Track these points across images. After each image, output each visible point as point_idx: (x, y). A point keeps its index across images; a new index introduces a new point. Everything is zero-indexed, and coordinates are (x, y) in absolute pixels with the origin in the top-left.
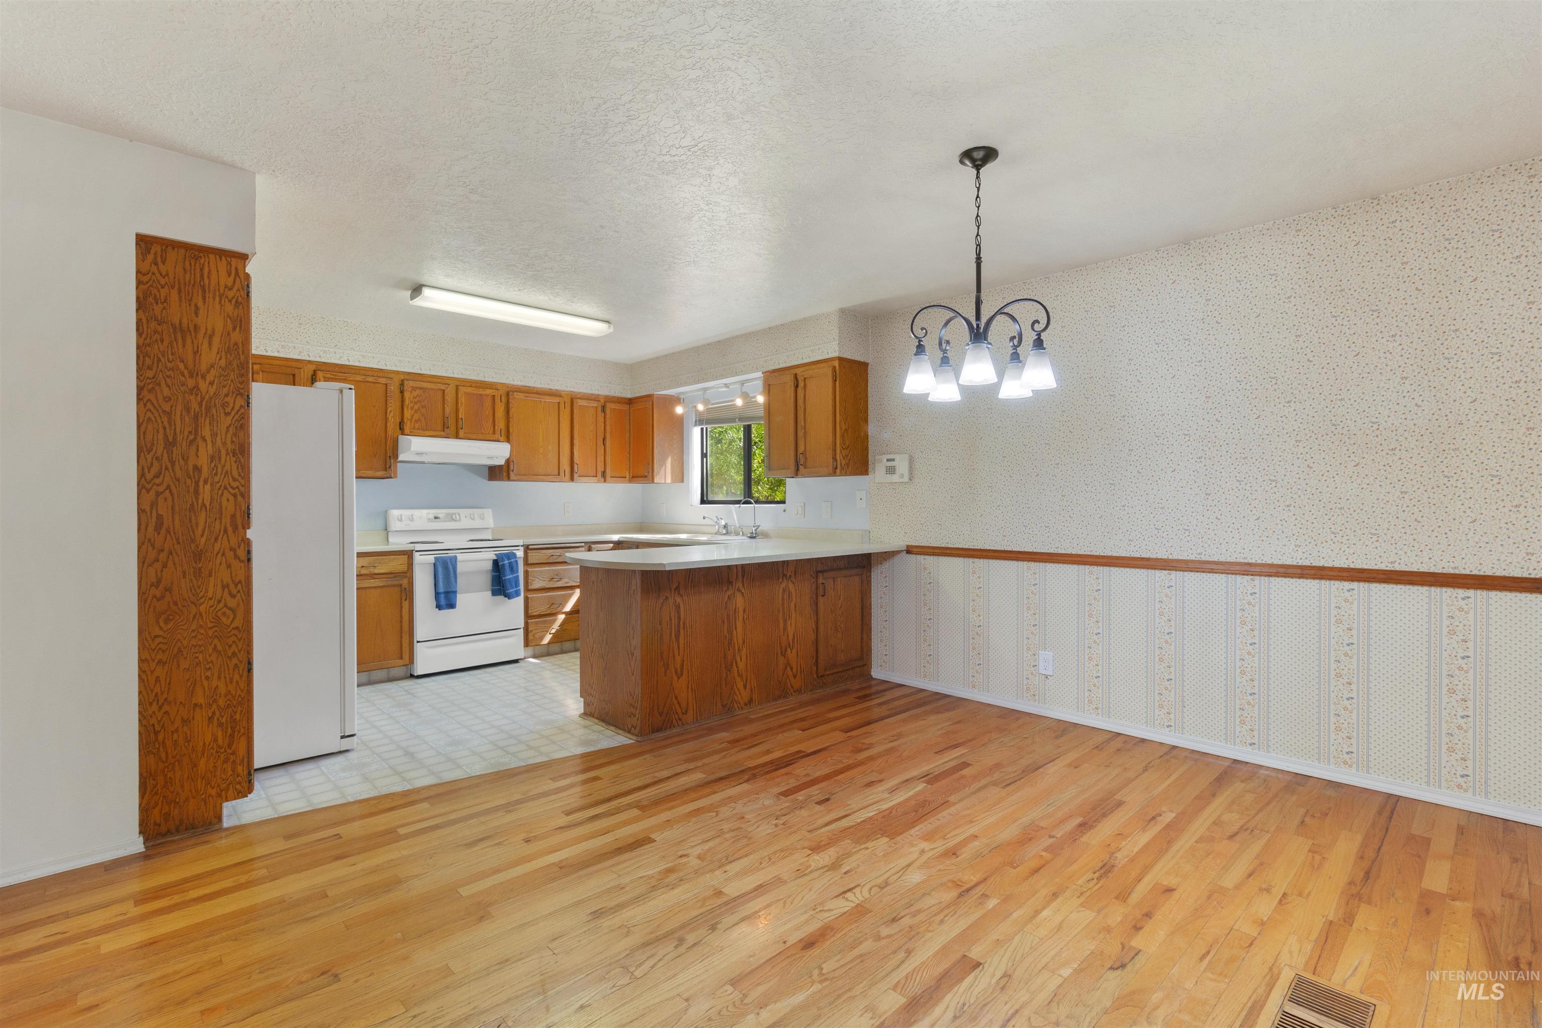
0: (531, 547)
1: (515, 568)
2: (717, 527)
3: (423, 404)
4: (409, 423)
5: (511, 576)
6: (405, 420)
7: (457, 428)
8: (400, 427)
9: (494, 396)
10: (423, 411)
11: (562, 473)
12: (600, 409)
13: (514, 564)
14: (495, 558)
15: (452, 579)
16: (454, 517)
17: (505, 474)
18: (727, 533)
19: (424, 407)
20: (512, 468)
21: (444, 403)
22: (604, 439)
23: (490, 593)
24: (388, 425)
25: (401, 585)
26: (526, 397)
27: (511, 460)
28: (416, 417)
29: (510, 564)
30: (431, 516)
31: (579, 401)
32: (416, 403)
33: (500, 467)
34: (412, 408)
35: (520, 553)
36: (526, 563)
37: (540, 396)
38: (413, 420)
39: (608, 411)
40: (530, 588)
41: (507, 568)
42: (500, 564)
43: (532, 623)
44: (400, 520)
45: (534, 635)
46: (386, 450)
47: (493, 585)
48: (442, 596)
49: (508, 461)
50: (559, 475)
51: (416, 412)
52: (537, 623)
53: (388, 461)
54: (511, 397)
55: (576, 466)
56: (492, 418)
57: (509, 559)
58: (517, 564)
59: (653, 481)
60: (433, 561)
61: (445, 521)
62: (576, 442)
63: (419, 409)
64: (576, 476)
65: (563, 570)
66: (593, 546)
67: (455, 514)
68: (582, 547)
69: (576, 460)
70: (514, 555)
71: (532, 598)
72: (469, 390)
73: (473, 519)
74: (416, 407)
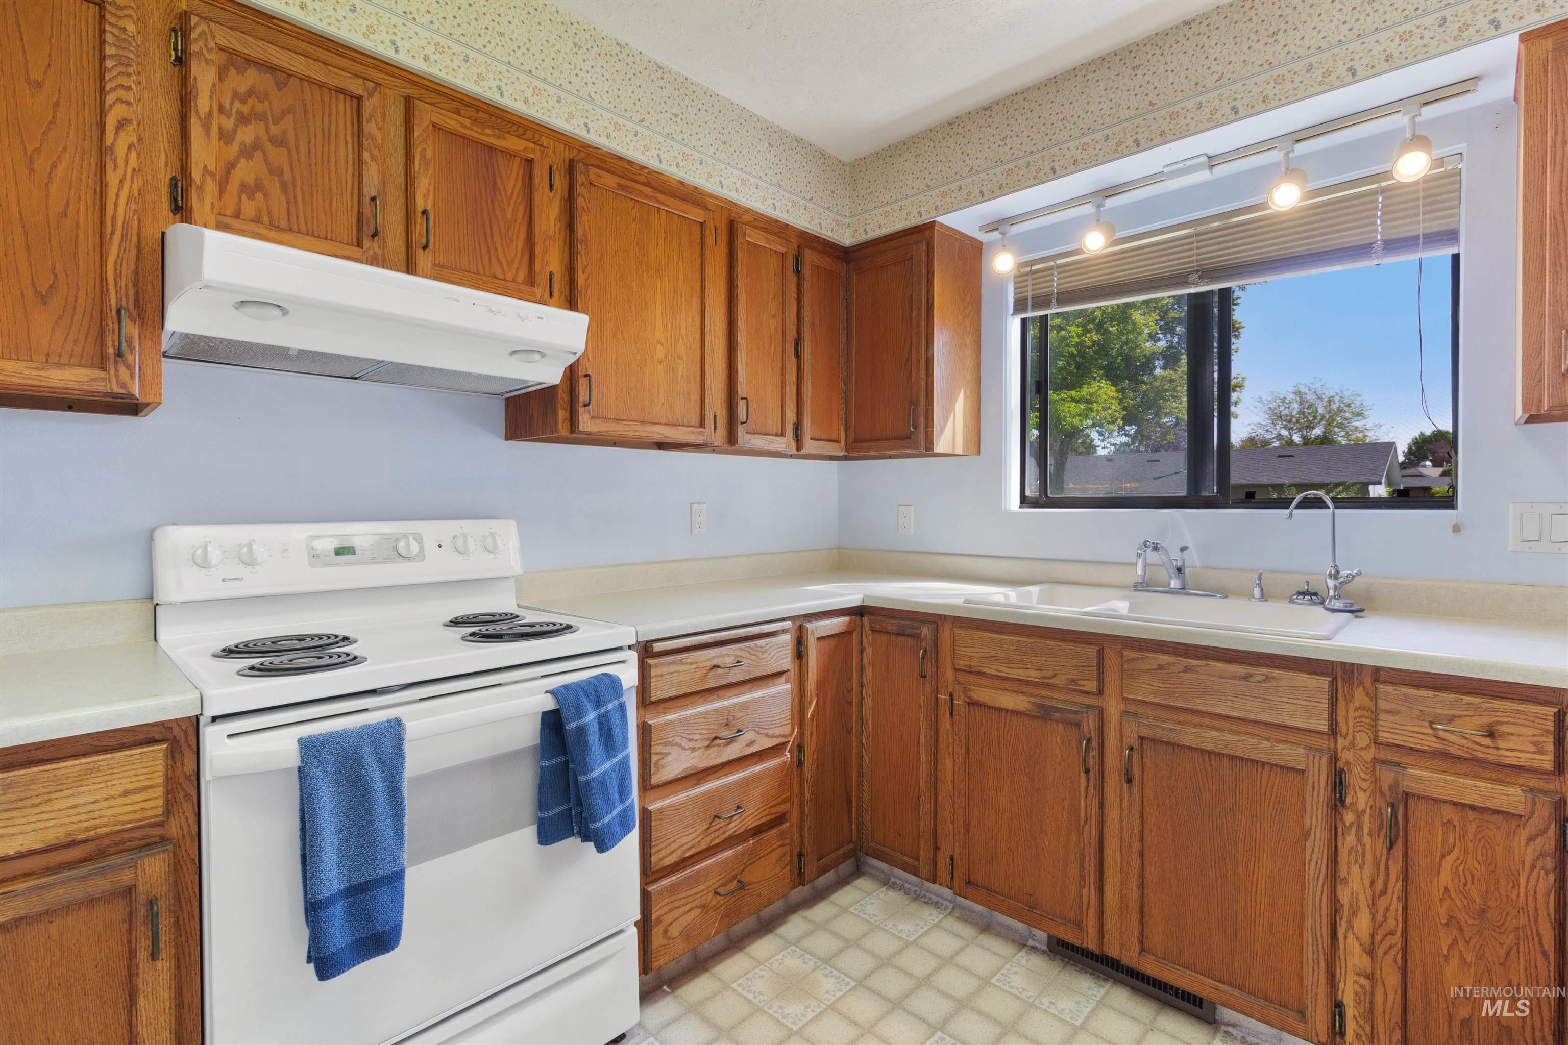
0: (658, 647)
1: (618, 738)
2: (1140, 571)
3: (275, 130)
4: (211, 187)
5: (607, 765)
6: (196, 175)
7: (409, 246)
8: (174, 199)
9: (530, 162)
10: (279, 157)
11: (709, 421)
12: (790, 261)
13: (616, 719)
14: (549, 704)
15: (383, 823)
16: (402, 544)
17: (562, 415)
18: (1183, 590)
19: (279, 142)
20: (583, 396)
21: (360, 145)
22: (798, 342)
23: (529, 833)
24: (113, 178)
25: (129, 891)
26: (621, 187)
27: (582, 371)
28: (245, 172)
29: (604, 723)
30: (327, 545)
31: (749, 230)
32: (243, 120)
33: (547, 394)
34: (226, 137)
35: (628, 676)
36: (645, 700)
37: (660, 196)
38: (233, 185)
39: (807, 272)
40: (655, 780)
41: (594, 738)
42: (571, 726)
43: (660, 893)
44: (203, 563)
45: (666, 931)
46: (103, 279)
47: (542, 804)
48: (338, 910)
49: (571, 373)
50: (702, 425)
51: (247, 152)
52: (673, 889)
53: (112, 324)
54: (580, 178)
55: (742, 405)
56: (523, 235)
57: (598, 704)
58: (624, 716)
59: (928, 450)
60: (294, 760)
61: (373, 561)
62: (741, 338)
63: (257, 145)
64: (741, 430)
65: (743, 706)
66: (808, 625)
67: (405, 536)
68: (784, 631)
69: (742, 390)
70: (613, 683)
71: (660, 811)
72: (451, 122)
73: (463, 552)
74: (246, 134)
